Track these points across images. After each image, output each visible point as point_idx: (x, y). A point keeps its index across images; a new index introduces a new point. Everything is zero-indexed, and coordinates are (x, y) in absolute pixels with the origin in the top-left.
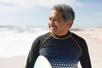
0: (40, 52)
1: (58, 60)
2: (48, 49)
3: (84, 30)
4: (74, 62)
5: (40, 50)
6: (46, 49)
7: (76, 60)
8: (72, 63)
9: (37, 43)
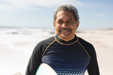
0: (43, 60)
1: (63, 70)
2: (52, 57)
3: (85, 33)
4: (81, 71)
5: (43, 57)
6: (49, 57)
7: (83, 69)
8: (80, 73)
9: (39, 49)
